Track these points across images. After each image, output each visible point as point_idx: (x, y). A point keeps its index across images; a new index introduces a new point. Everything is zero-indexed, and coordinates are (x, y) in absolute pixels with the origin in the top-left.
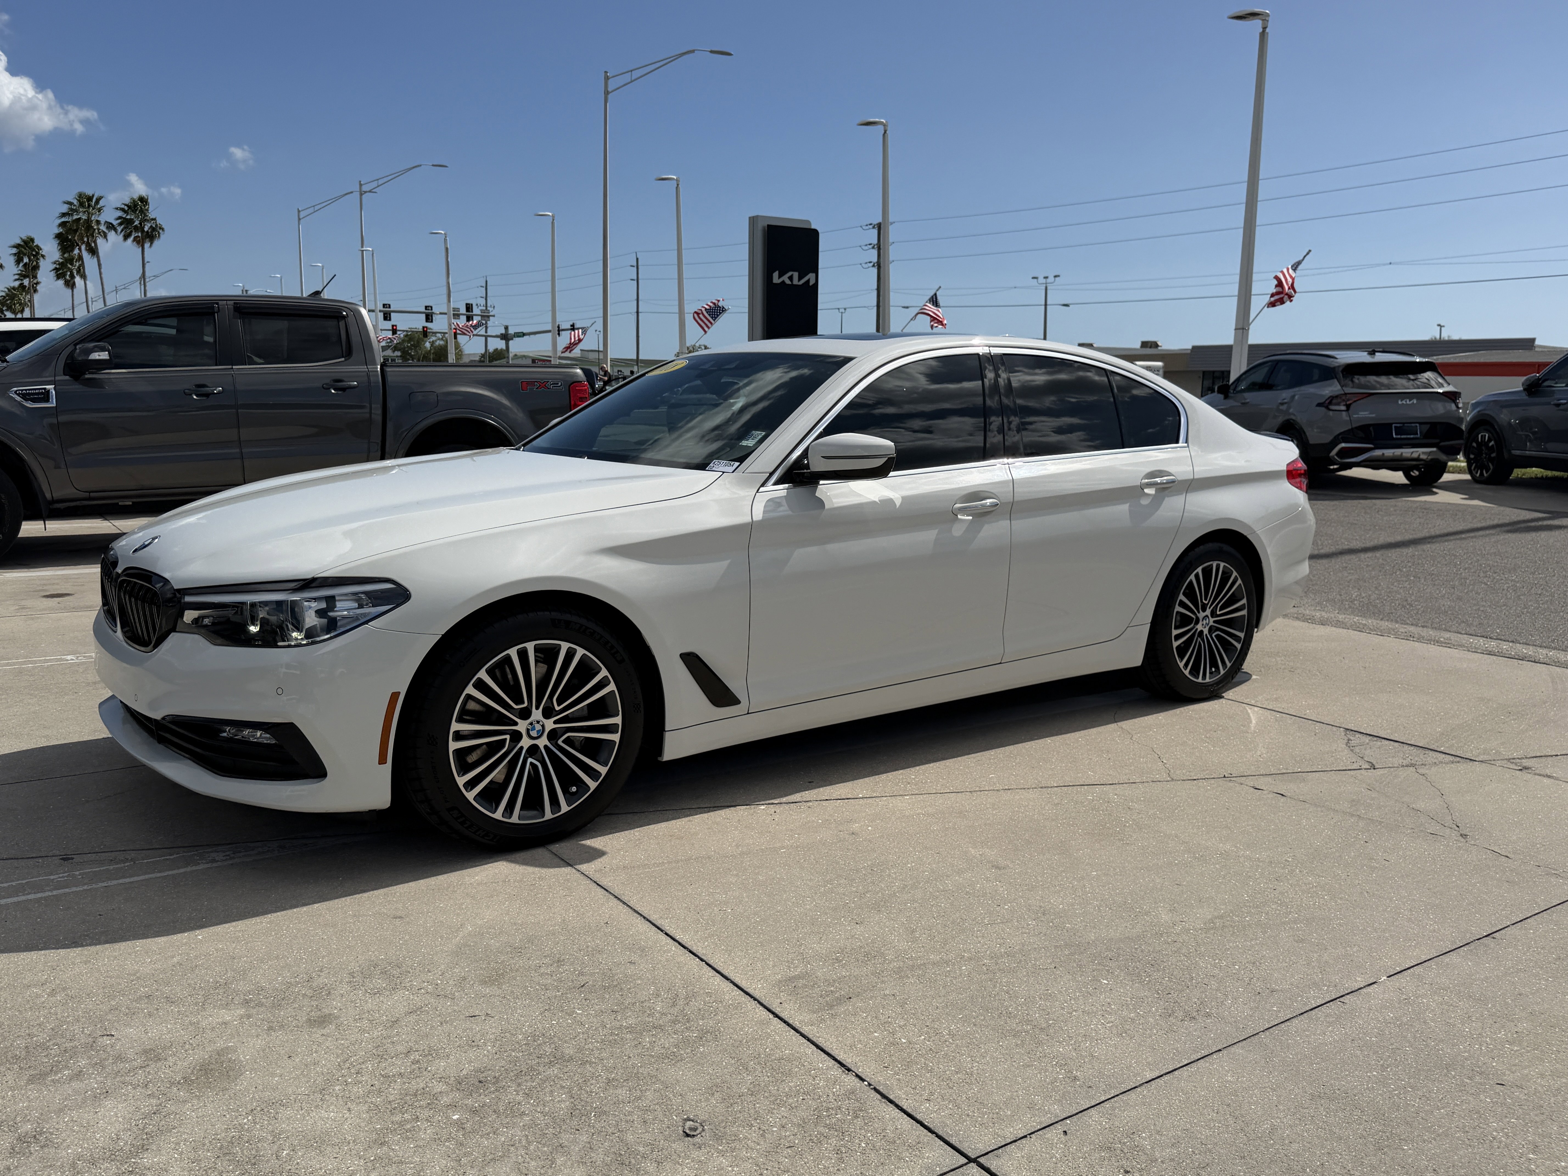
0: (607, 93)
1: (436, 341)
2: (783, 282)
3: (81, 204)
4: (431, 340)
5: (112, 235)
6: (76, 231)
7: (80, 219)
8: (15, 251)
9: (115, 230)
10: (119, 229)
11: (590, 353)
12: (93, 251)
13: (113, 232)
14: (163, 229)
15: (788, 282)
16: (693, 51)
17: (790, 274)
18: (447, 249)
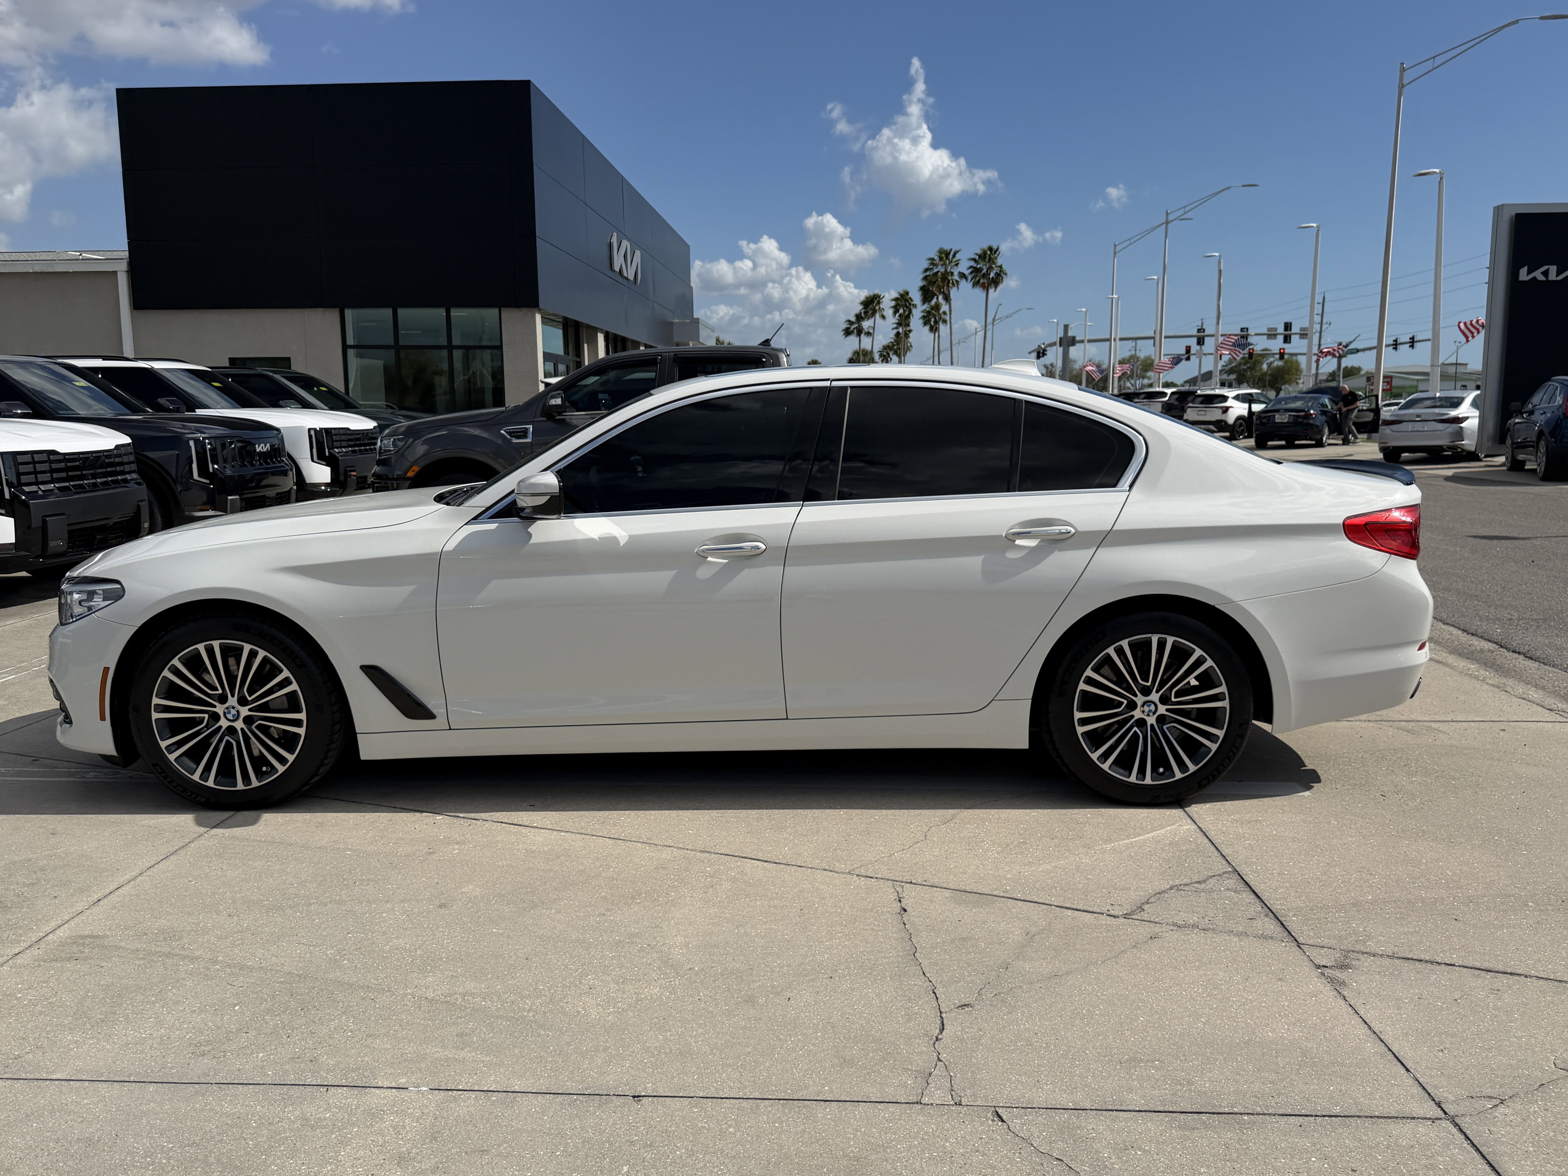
0: (1402, 86)
1: (1273, 362)
2: (1535, 278)
3: (941, 259)
4: (1269, 361)
5: (963, 283)
6: (935, 283)
7: (937, 272)
8: (893, 303)
9: (966, 279)
10: (970, 277)
11: (1449, 367)
12: (947, 298)
13: (964, 280)
14: (1006, 274)
15: (1541, 278)
16: (1517, 21)
17: (1545, 268)
18: (1220, 271)
